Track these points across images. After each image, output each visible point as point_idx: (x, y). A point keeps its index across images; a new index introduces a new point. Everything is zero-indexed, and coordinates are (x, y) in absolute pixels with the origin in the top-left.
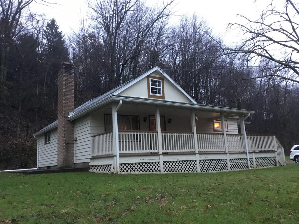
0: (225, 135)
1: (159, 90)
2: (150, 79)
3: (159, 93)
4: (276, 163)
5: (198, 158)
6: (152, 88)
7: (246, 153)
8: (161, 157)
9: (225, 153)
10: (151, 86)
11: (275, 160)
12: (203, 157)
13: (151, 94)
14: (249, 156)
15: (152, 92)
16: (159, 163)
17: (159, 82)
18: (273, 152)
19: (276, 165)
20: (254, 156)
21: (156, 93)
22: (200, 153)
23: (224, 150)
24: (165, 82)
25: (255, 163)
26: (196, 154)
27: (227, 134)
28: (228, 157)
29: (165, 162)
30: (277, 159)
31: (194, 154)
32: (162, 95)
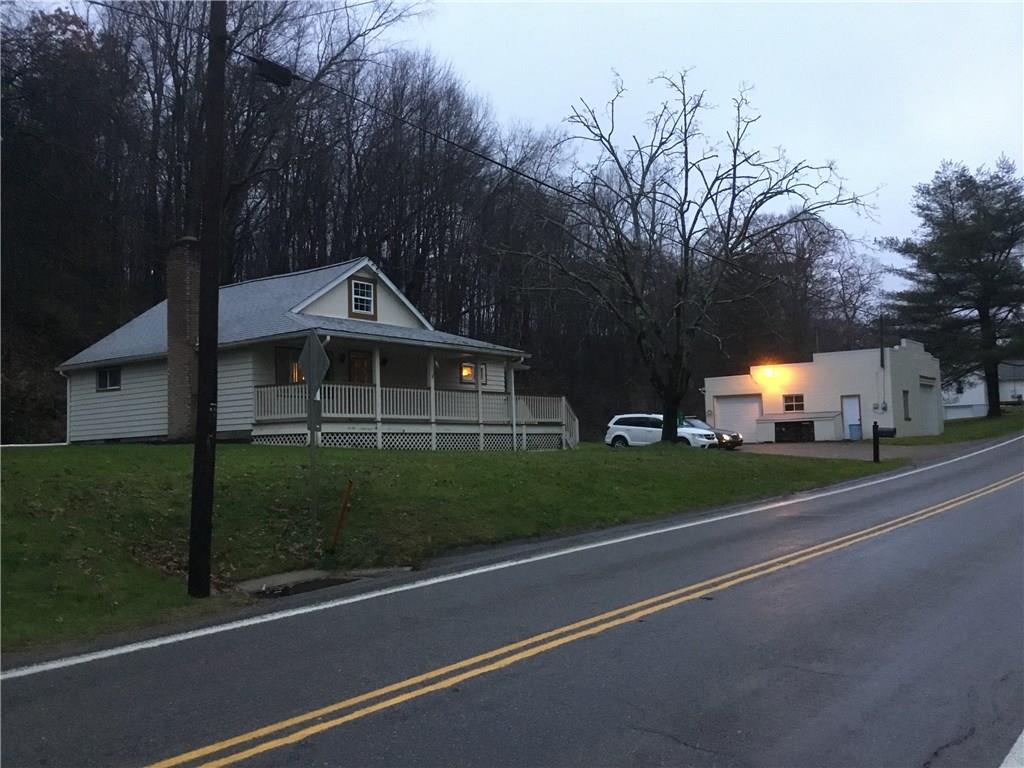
0: (480, 393)
1: (368, 302)
2: (353, 282)
3: (368, 309)
4: (561, 443)
5: (434, 429)
6: (356, 300)
7: (512, 425)
8: (379, 425)
9: (477, 424)
10: (354, 296)
11: (561, 439)
12: (443, 429)
13: (354, 310)
14: (516, 430)
15: (356, 308)
16: (375, 434)
17: (368, 287)
18: (559, 424)
19: (561, 448)
20: (525, 430)
21: (362, 308)
22: (439, 423)
23: (475, 419)
24: (378, 286)
25: (524, 442)
26: (431, 423)
27: (483, 392)
28: (482, 430)
29: (384, 434)
30: (563, 437)
31: (427, 422)
32: (372, 313)
